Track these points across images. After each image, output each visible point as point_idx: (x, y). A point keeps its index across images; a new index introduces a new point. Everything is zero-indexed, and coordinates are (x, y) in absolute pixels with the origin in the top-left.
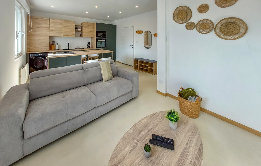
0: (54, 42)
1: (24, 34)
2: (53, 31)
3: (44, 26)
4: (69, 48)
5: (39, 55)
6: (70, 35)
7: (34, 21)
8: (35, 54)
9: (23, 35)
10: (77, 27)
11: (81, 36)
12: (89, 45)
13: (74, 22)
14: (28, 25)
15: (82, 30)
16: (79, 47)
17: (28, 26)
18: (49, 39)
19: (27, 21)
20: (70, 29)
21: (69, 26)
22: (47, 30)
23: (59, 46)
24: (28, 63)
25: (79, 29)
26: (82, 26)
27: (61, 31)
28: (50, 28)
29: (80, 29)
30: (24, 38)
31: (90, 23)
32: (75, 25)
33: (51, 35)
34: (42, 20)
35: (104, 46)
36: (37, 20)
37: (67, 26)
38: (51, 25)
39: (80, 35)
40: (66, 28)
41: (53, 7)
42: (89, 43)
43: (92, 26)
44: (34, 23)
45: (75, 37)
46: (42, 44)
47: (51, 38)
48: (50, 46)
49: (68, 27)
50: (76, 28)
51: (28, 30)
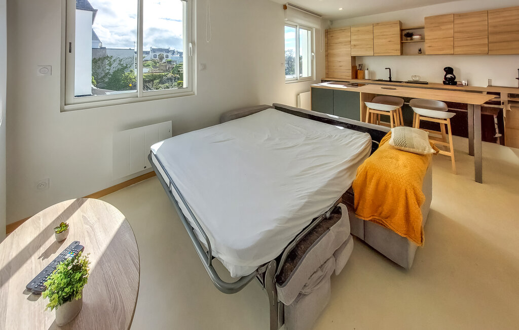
2: (357, 47)
3: (344, 40)
6: (390, 51)
10: (407, 31)
12: (449, 76)
14: (326, 41)
16: (417, 79)
17: (326, 44)
18: (351, 61)
19: (325, 37)
20: (389, 40)
22: (347, 46)
25: (415, 37)
27: (369, 46)
28: (352, 43)
29: (418, 37)
30: (315, 59)
36: (336, 33)
37: (380, 34)
38: (353, 37)
40: (380, 38)
41: (341, 9)
44: (331, 38)
45: (401, 55)
46: (342, 68)
50: (405, 36)
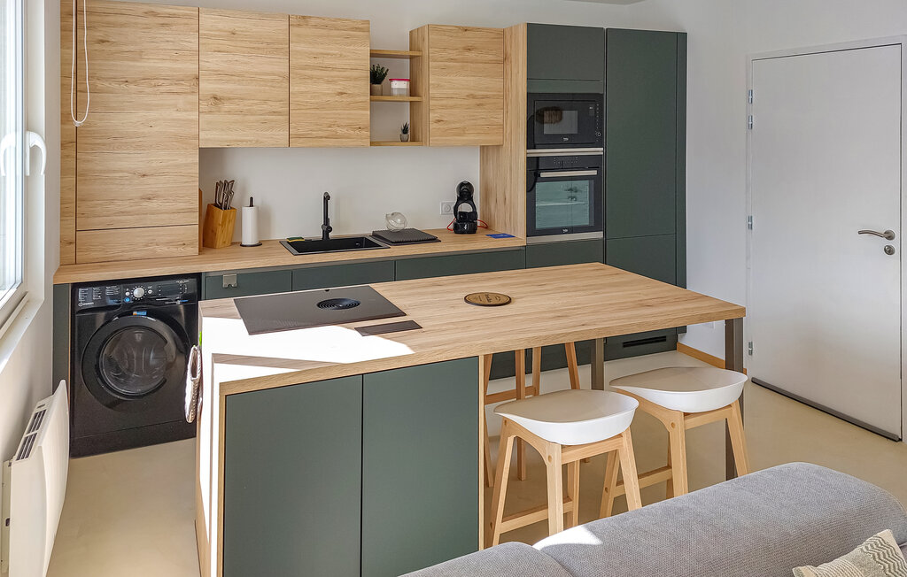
0: (226, 187)
1: (36, 140)
2: (227, 106)
3: (166, 66)
4: (327, 229)
5: (138, 292)
6: (340, 131)
7: (99, 35)
8: (109, 291)
9: (34, 149)
10: (382, 63)
11: (410, 134)
12: (466, 208)
13: (364, 27)
14: (64, 63)
15: (413, 91)
16: (396, 224)
17: (65, 76)
18: (196, 170)
19: (62, 38)
20: (339, 88)
21: (328, 62)
22: (180, 100)
23: (263, 218)
24: (63, 382)
25: (396, 85)
26: (411, 58)
27: (277, 107)
28: (207, 86)
29: (403, 85)
30: (42, 173)
31: (478, 29)
32: (373, 55)
33: (211, 139)
34: (150, 20)
35: (586, 221)
36: (122, 25)
37: (312, 62)
38: (212, 61)
39: (405, 131)
40: (311, 78)
42: (465, 192)
43: (490, 57)
44: (97, 47)
45: (372, 144)
46: (153, 205)
47: (210, 157)
48: (203, 220)
49: (325, 68)
50: (377, 77)
51: (64, 103)
